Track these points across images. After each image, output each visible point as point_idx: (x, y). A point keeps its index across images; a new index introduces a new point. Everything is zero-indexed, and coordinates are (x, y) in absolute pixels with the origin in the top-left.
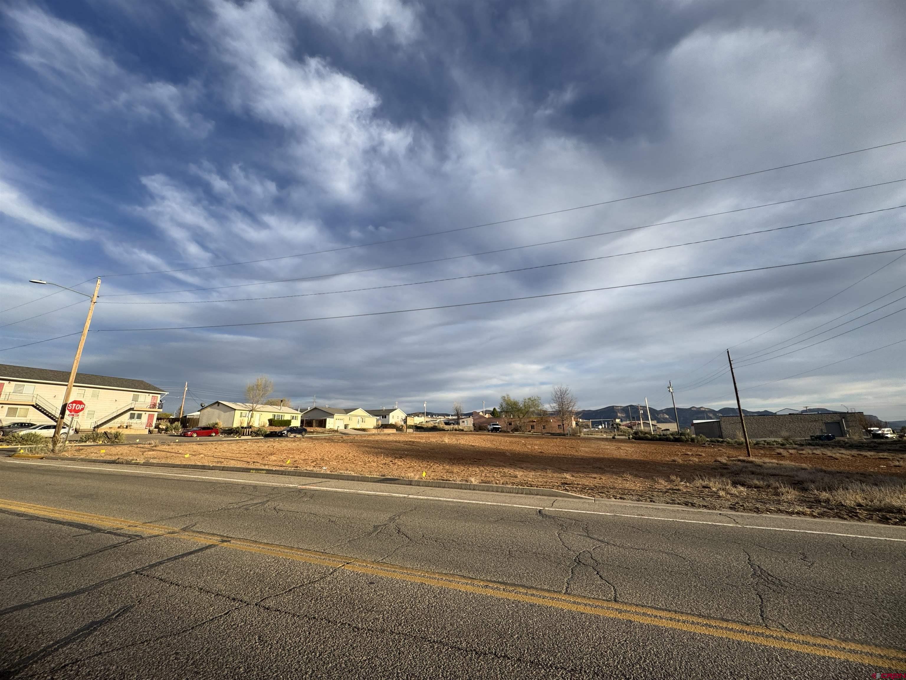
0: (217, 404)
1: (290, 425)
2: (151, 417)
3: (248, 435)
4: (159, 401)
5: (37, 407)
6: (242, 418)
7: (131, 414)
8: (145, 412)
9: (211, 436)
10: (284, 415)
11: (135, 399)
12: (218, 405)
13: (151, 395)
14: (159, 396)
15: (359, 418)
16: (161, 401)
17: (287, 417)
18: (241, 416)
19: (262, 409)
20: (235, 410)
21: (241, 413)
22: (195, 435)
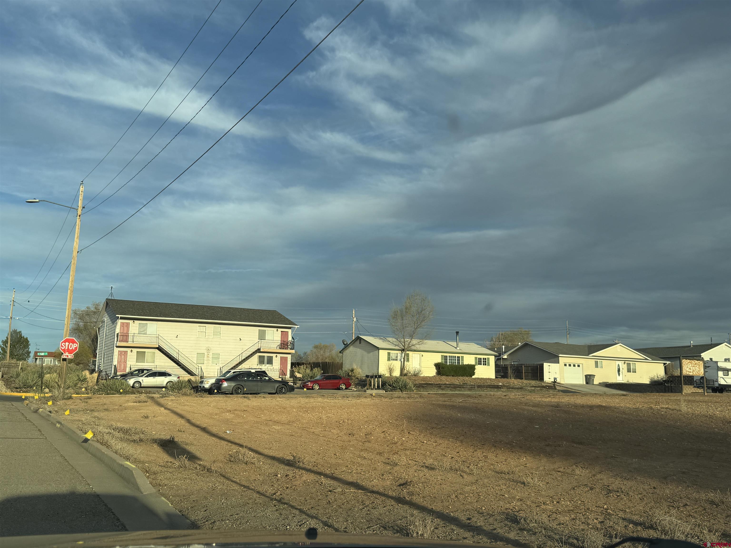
0: (358, 341)
1: (474, 374)
2: (283, 361)
3: (378, 388)
4: (290, 339)
5: (160, 349)
6: (391, 362)
7: (260, 357)
8: (276, 355)
9: (339, 389)
10: (463, 357)
11: (262, 336)
12: (360, 343)
13: (280, 330)
14: (290, 331)
15: (621, 363)
16: (293, 338)
17: (469, 360)
18: (389, 359)
19: (422, 347)
20: (378, 349)
21: (389, 354)
22: (317, 387)
